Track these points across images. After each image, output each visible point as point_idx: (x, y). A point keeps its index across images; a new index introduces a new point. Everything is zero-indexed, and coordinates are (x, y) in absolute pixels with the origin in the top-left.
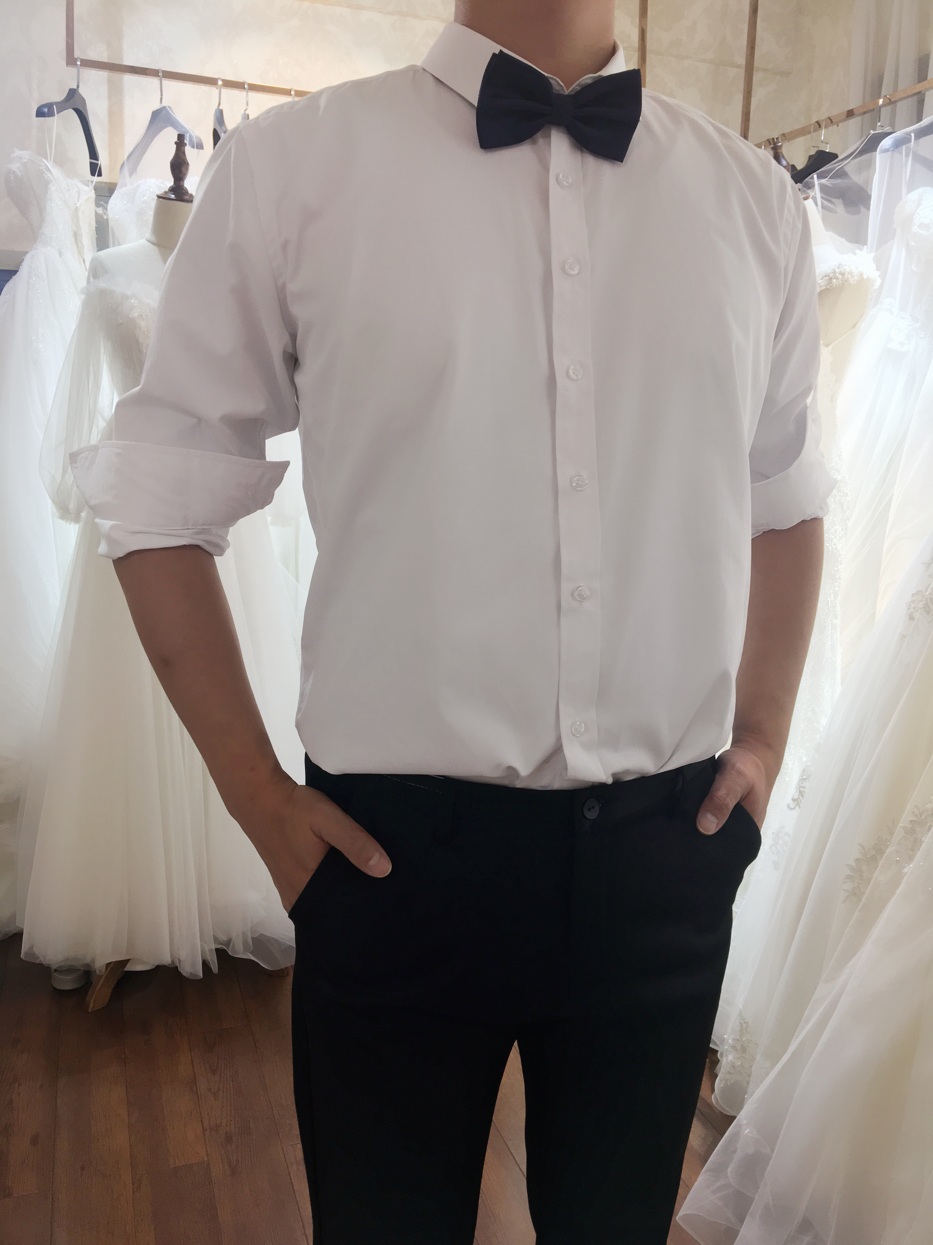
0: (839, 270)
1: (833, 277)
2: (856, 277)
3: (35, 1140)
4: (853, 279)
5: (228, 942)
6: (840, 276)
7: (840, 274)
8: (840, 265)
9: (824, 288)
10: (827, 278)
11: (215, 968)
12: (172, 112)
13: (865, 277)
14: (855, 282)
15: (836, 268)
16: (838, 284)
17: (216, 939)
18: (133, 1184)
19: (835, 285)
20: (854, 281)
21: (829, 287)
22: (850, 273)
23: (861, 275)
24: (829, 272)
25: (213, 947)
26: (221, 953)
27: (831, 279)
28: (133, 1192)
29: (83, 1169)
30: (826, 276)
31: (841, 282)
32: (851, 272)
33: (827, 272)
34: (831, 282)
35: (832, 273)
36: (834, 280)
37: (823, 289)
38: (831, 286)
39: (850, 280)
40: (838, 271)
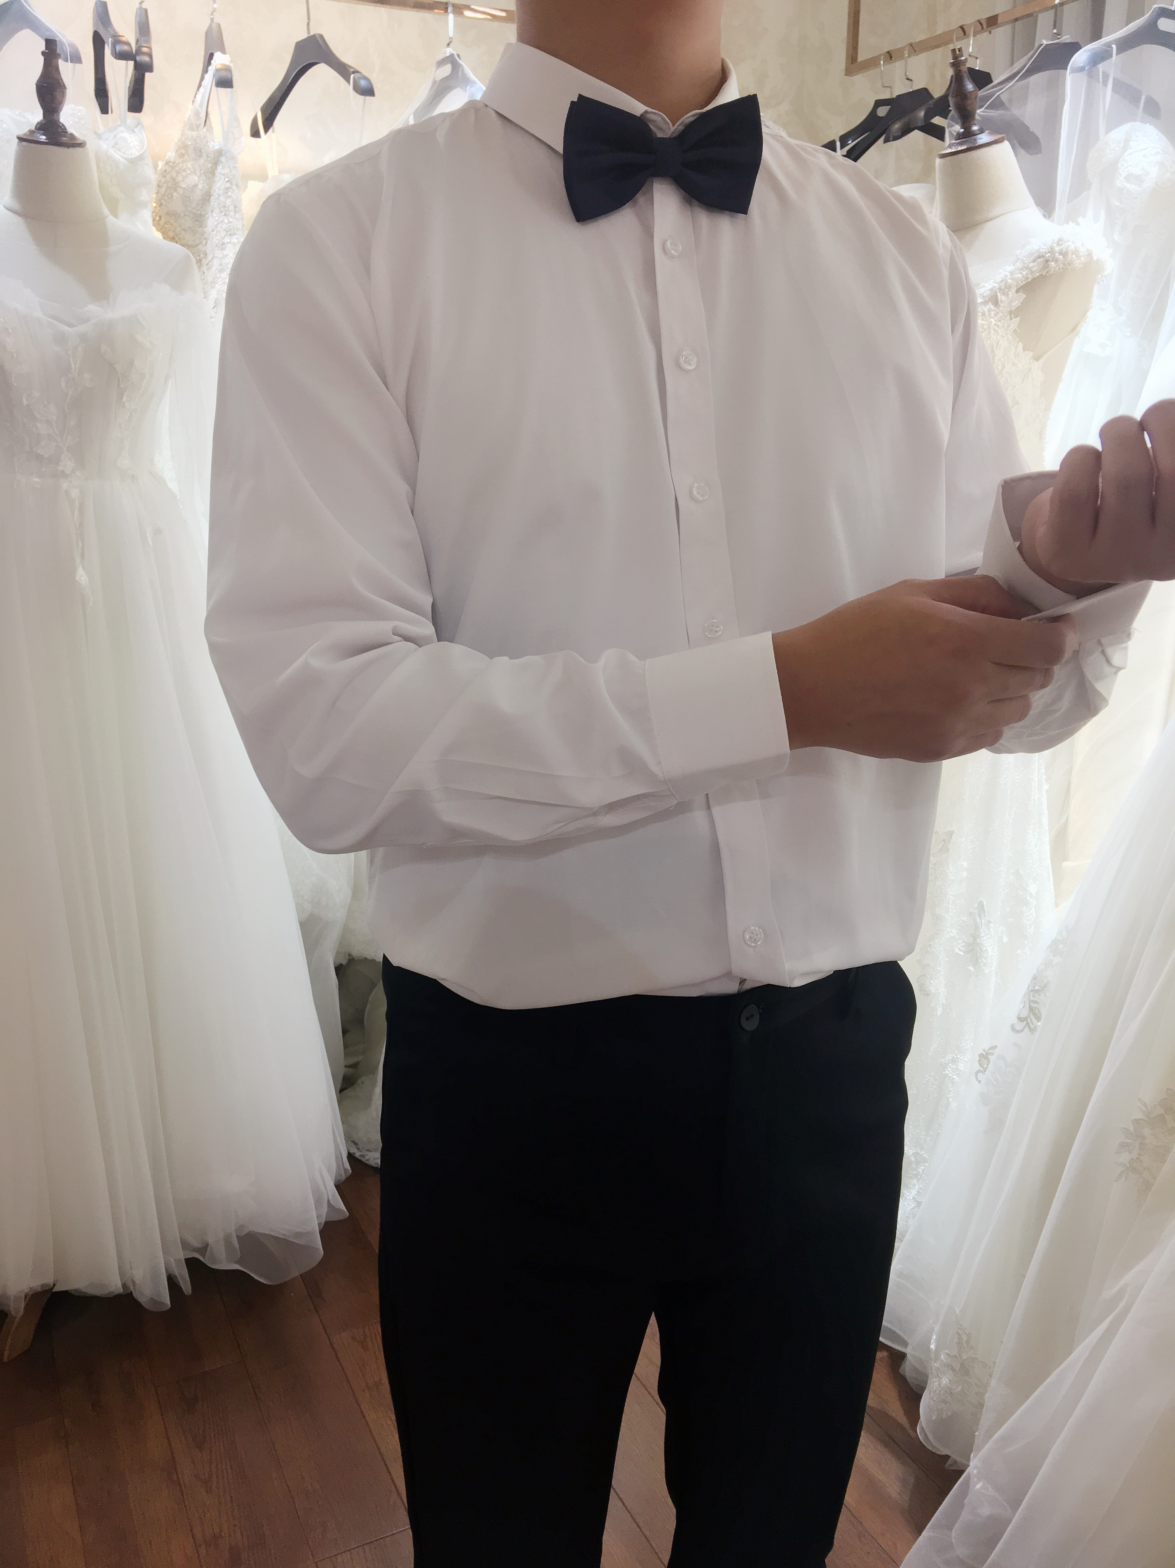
0: (1059, 248)
1: (1051, 258)
2: (1082, 259)
4: (1079, 261)
5: (204, 1249)
6: (1061, 257)
7: (1060, 253)
8: (1060, 240)
10: (1042, 259)
11: (186, 1286)
12: (29, 5)
13: (1095, 258)
14: (1082, 266)
15: (1055, 245)
16: (1057, 268)
17: (185, 1245)
19: (1053, 270)
20: (1079, 264)
21: (1044, 274)
23: (1090, 255)
24: (1044, 250)
25: (181, 1255)
27: (1047, 261)
30: (1039, 257)
31: (1061, 266)
32: (1076, 250)
33: (1041, 250)
34: (1048, 266)
35: (1049, 252)
36: (1053, 263)
37: (1037, 277)
38: (1048, 272)
39: (1075, 262)
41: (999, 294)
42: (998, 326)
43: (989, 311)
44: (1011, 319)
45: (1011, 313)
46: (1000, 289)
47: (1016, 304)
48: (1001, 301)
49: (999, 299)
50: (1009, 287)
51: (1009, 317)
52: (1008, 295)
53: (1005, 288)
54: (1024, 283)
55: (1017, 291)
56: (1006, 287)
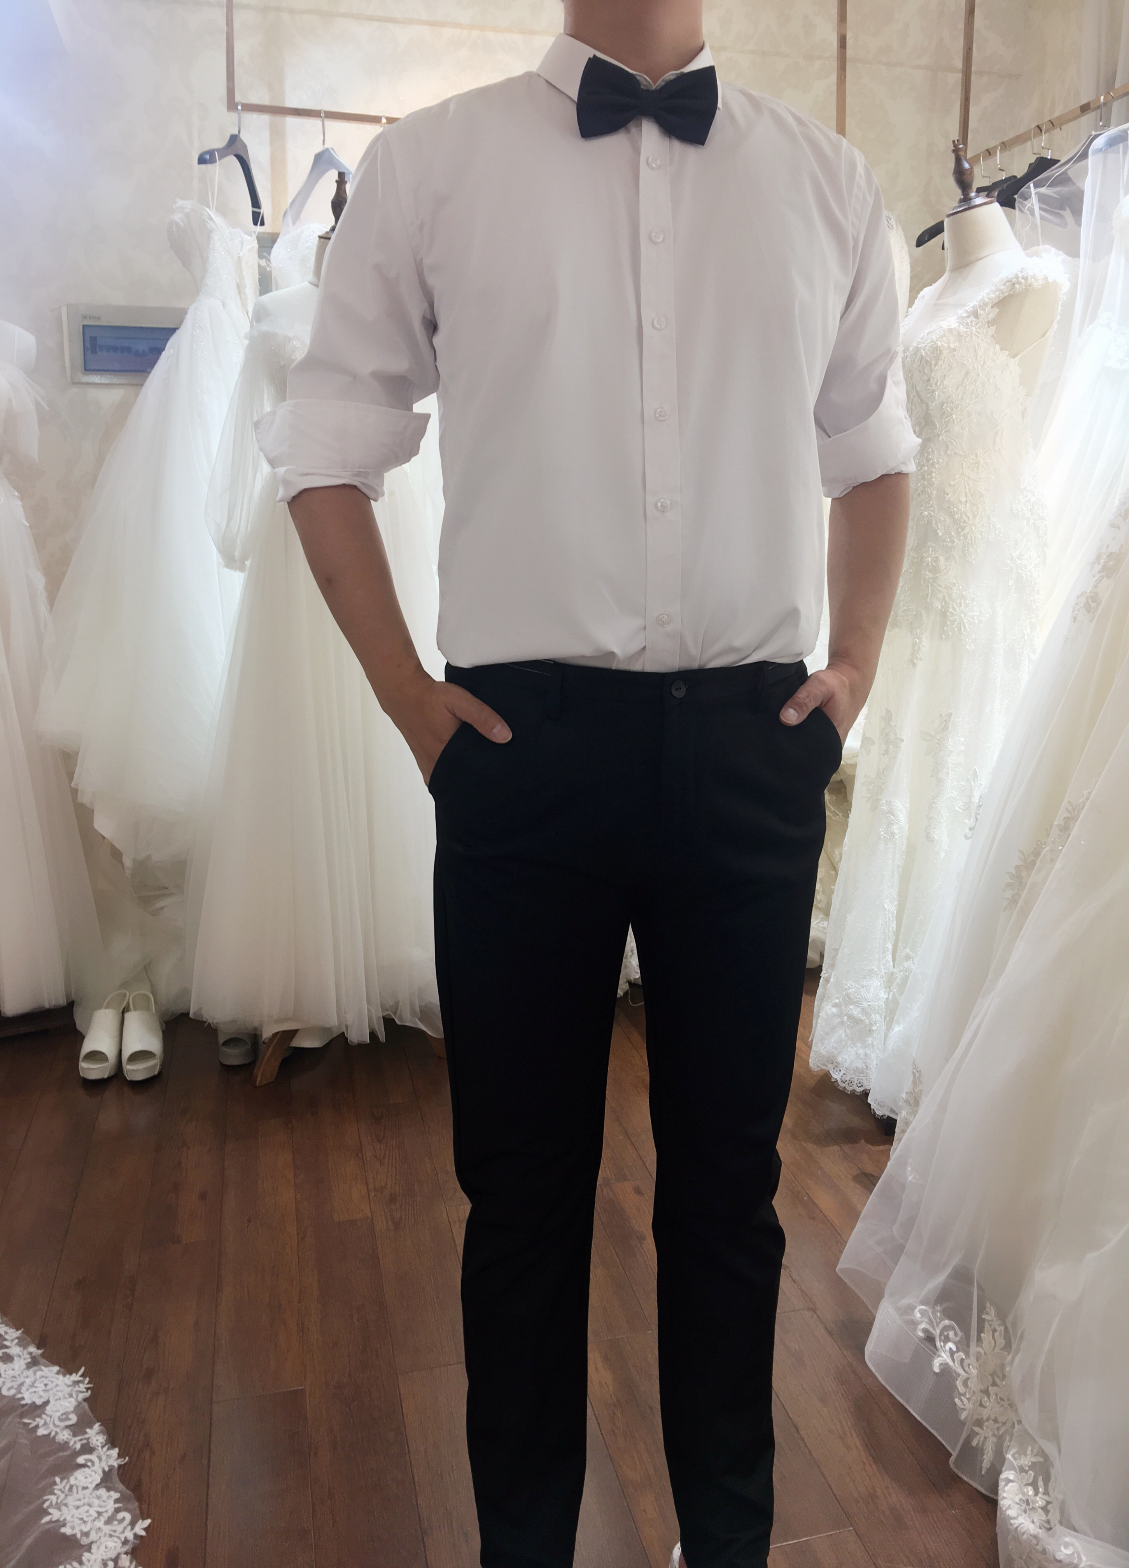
0: (1022, 274)
1: (1016, 282)
2: (1040, 281)
3: (203, 1196)
4: (1037, 283)
5: (396, 1008)
6: (1023, 280)
7: (1023, 278)
8: (1022, 269)
9: (1007, 294)
10: (1010, 283)
11: (382, 1037)
12: (335, 153)
13: (1050, 280)
14: (1040, 287)
15: (1019, 272)
16: (1021, 289)
17: (384, 1008)
18: (298, 1234)
19: (1017, 290)
20: (1038, 285)
21: (1011, 293)
22: (1033, 277)
23: (1046, 278)
24: (1011, 277)
25: (381, 1015)
26: (388, 1022)
27: (1014, 284)
28: (298, 1242)
29: (249, 1221)
30: (1008, 282)
31: (1024, 287)
32: (1034, 275)
33: (1009, 277)
34: (1014, 288)
35: (1015, 278)
36: (1017, 286)
37: (1006, 296)
38: (1014, 292)
39: (1033, 284)
40: (1020, 275)
41: (979, 310)
42: (979, 333)
43: (972, 322)
44: (989, 327)
46: (980, 306)
48: (981, 315)
49: (979, 313)
50: (986, 304)
52: (985, 310)
53: (983, 305)
54: (997, 301)
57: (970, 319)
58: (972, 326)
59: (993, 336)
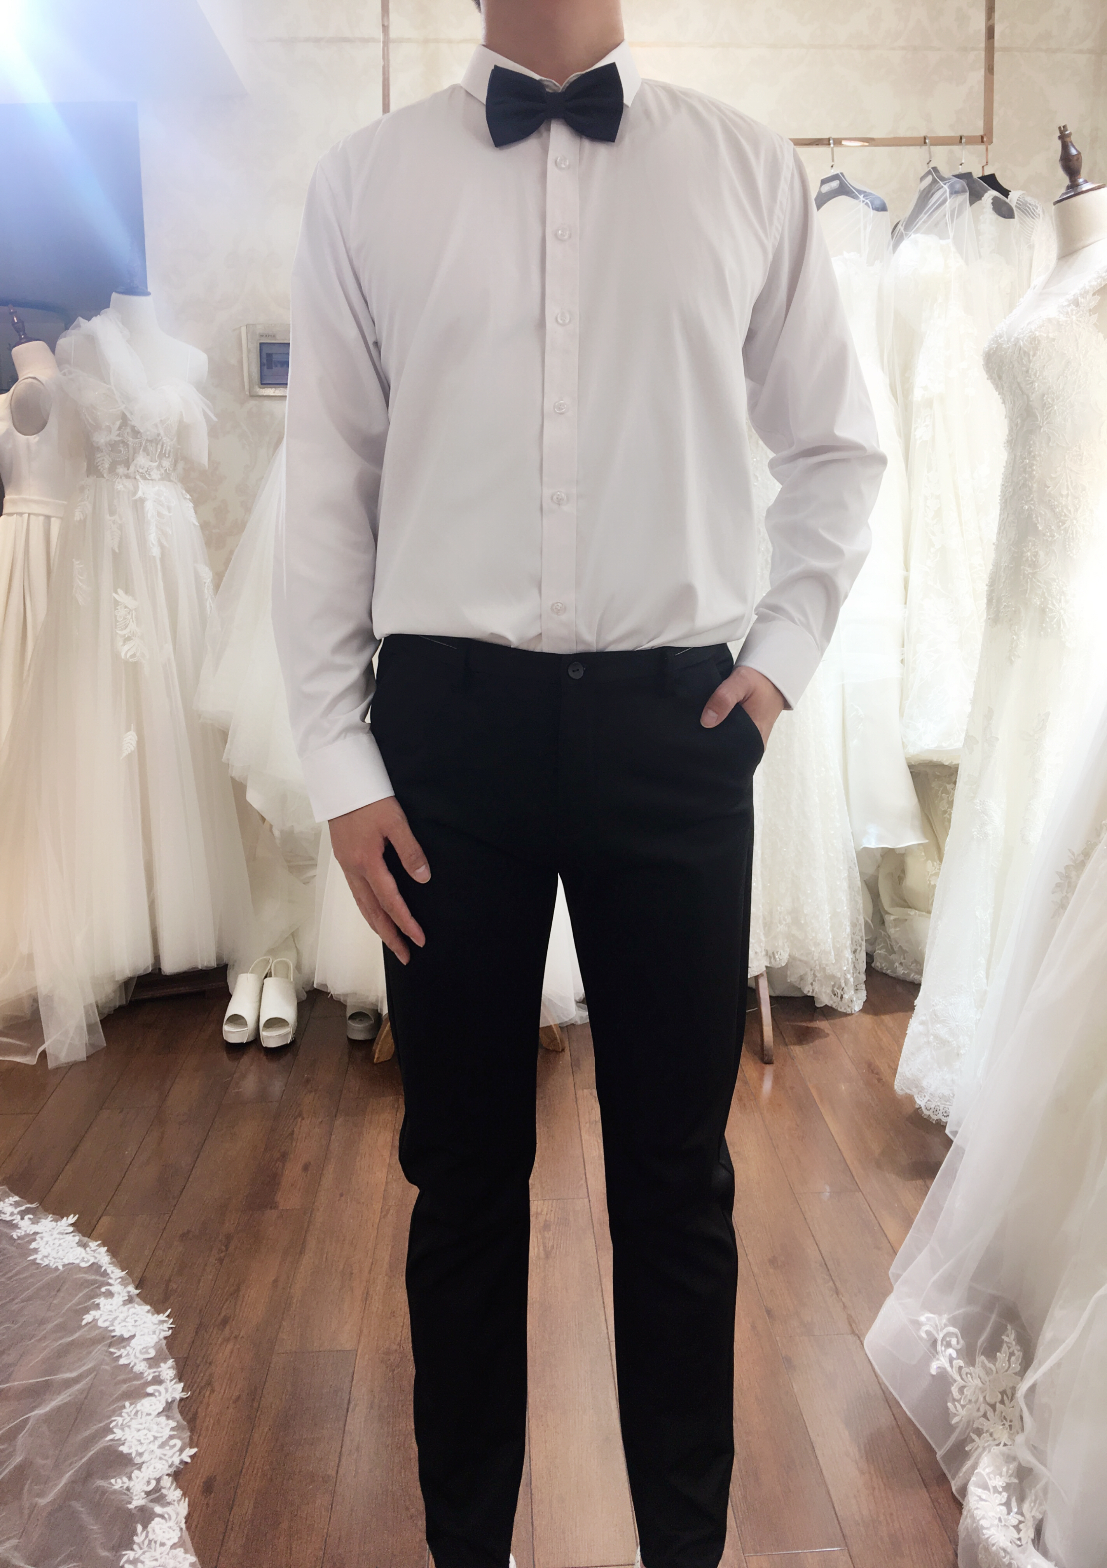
41: (1079, 298)
42: (1080, 322)
43: (1072, 310)
44: (1090, 315)
45: (1090, 310)
46: (1081, 294)
47: (1093, 304)
48: (1081, 303)
49: (1079, 301)
50: (1087, 292)
51: (1088, 314)
52: (1086, 298)
53: (1084, 294)
54: (1099, 288)
55: (1094, 294)
56: (1085, 292)
57: (1071, 308)
58: (1072, 314)
59: (1095, 324)
